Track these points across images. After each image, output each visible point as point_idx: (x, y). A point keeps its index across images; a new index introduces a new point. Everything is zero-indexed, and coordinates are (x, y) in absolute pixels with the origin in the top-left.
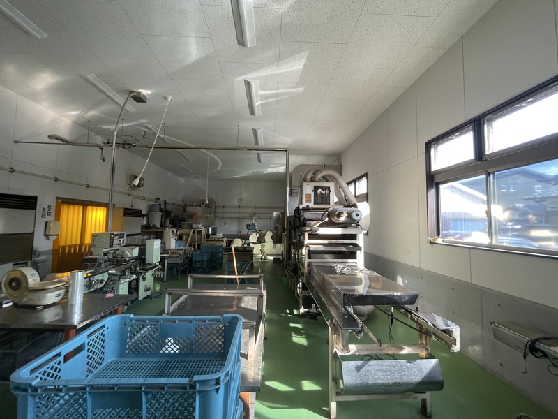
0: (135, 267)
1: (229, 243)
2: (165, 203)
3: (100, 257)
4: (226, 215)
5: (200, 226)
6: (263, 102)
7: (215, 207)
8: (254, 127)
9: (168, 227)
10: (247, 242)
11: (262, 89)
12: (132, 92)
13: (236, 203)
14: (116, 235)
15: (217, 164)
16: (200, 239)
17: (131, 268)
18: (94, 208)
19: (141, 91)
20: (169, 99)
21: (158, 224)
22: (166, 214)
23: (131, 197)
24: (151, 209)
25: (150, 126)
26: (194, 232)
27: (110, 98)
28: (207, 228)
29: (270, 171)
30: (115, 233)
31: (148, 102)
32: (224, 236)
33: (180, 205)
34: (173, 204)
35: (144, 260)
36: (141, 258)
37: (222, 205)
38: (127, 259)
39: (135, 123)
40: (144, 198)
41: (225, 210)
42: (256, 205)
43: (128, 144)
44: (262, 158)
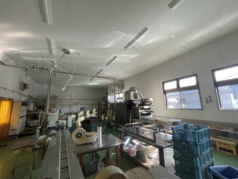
2: (32, 98)
4: (63, 104)
8: (103, 69)
12: (66, 50)
13: (68, 97)
20: (80, 55)
21: (32, 110)
23: (20, 95)
39: (48, 59)
40: (25, 95)
44: (93, 79)
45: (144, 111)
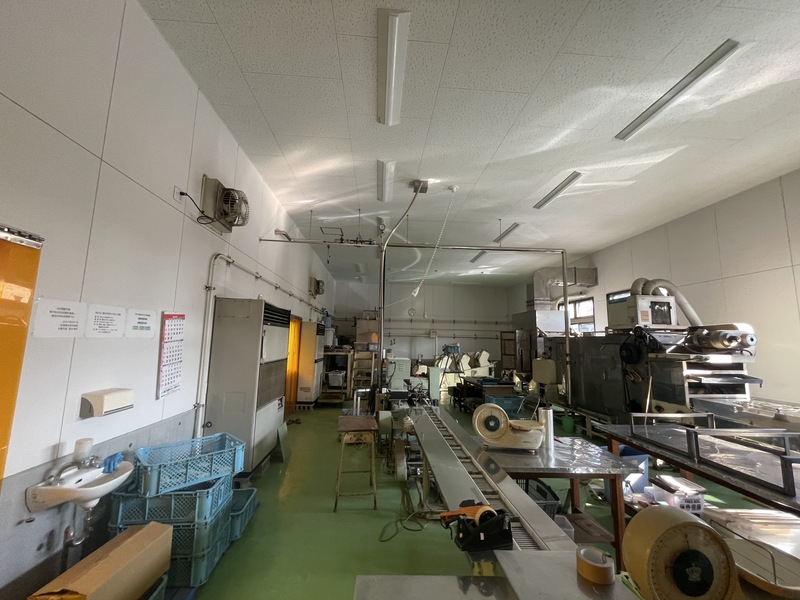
2: (327, 315)
4: (393, 332)
8: (520, 221)
13: (406, 315)
20: (455, 189)
23: (310, 308)
27: (379, 186)
31: (428, 192)
37: (387, 318)
41: (392, 325)
42: (435, 319)
44: (483, 257)
45: (709, 372)
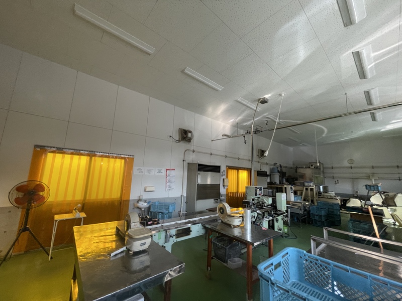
0: (271, 211)
1: (345, 202)
2: (281, 167)
3: (251, 201)
4: (335, 175)
5: (312, 184)
6: (377, 62)
7: (323, 168)
8: (366, 89)
9: (285, 184)
10: (368, 203)
11: (375, 51)
12: (260, 99)
13: (346, 164)
14: (258, 188)
15: (323, 131)
16: (312, 195)
17: (268, 212)
18: (242, 171)
19: (265, 96)
20: (283, 95)
21: (278, 182)
22: (282, 174)
23: (260, 163)
24: (272, 171)
25: (269, 116)
26: (307, 189)
27: (248, 107)
28: (318, 186)
29: (390, 127)
30: (258, 187)
31: (269, 101)
32: (337, 194)
33: (291, 168)
34: (286, 167)
35: (275, 207)
36: (274, 205)
37: (330, 166)
38: (266, 205)
39: (261, 117)
40: (267, 164)
41: (335, 171)
42: (374, 165)
43: (258, 131)
44: (378, 117)
